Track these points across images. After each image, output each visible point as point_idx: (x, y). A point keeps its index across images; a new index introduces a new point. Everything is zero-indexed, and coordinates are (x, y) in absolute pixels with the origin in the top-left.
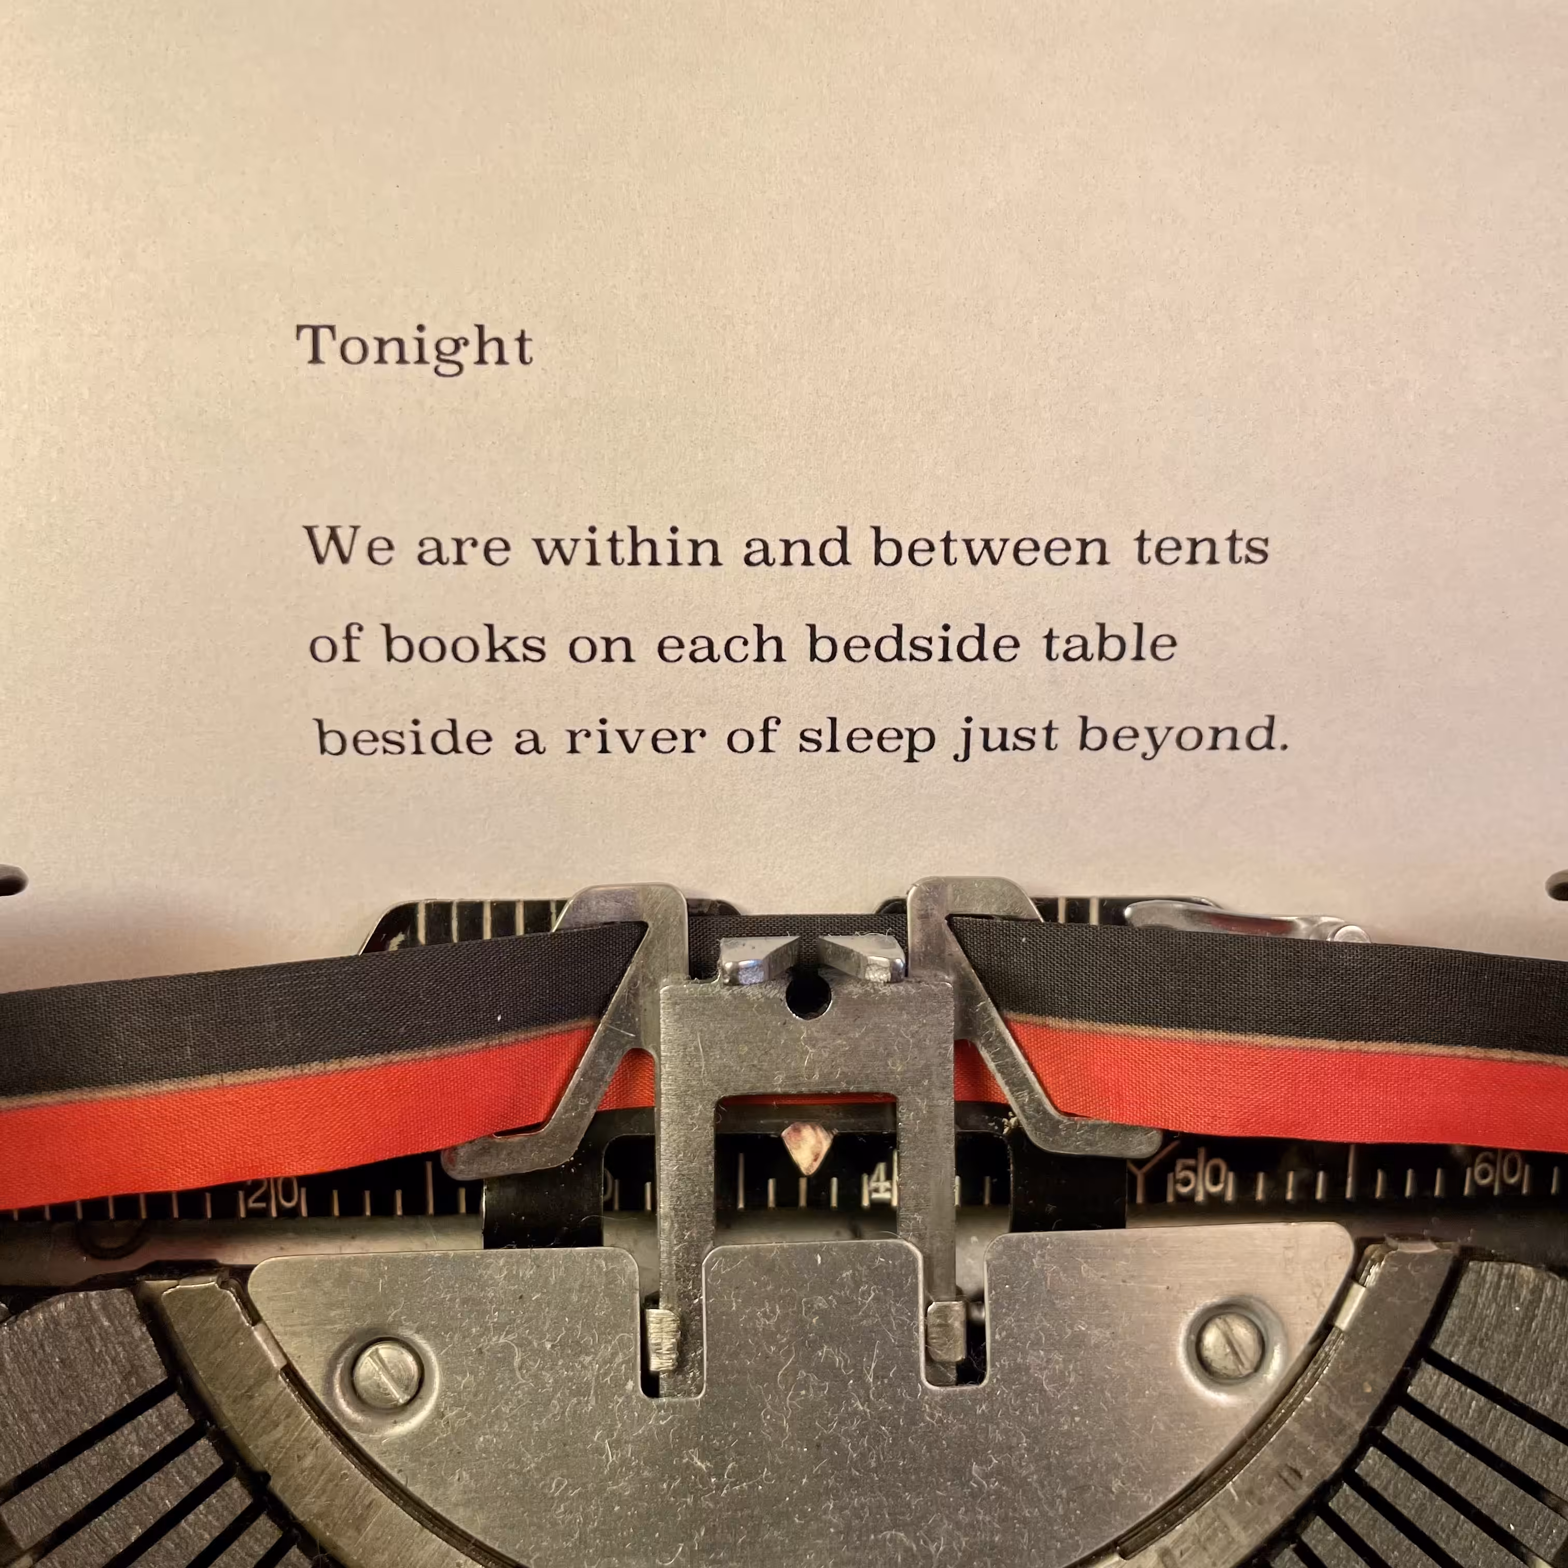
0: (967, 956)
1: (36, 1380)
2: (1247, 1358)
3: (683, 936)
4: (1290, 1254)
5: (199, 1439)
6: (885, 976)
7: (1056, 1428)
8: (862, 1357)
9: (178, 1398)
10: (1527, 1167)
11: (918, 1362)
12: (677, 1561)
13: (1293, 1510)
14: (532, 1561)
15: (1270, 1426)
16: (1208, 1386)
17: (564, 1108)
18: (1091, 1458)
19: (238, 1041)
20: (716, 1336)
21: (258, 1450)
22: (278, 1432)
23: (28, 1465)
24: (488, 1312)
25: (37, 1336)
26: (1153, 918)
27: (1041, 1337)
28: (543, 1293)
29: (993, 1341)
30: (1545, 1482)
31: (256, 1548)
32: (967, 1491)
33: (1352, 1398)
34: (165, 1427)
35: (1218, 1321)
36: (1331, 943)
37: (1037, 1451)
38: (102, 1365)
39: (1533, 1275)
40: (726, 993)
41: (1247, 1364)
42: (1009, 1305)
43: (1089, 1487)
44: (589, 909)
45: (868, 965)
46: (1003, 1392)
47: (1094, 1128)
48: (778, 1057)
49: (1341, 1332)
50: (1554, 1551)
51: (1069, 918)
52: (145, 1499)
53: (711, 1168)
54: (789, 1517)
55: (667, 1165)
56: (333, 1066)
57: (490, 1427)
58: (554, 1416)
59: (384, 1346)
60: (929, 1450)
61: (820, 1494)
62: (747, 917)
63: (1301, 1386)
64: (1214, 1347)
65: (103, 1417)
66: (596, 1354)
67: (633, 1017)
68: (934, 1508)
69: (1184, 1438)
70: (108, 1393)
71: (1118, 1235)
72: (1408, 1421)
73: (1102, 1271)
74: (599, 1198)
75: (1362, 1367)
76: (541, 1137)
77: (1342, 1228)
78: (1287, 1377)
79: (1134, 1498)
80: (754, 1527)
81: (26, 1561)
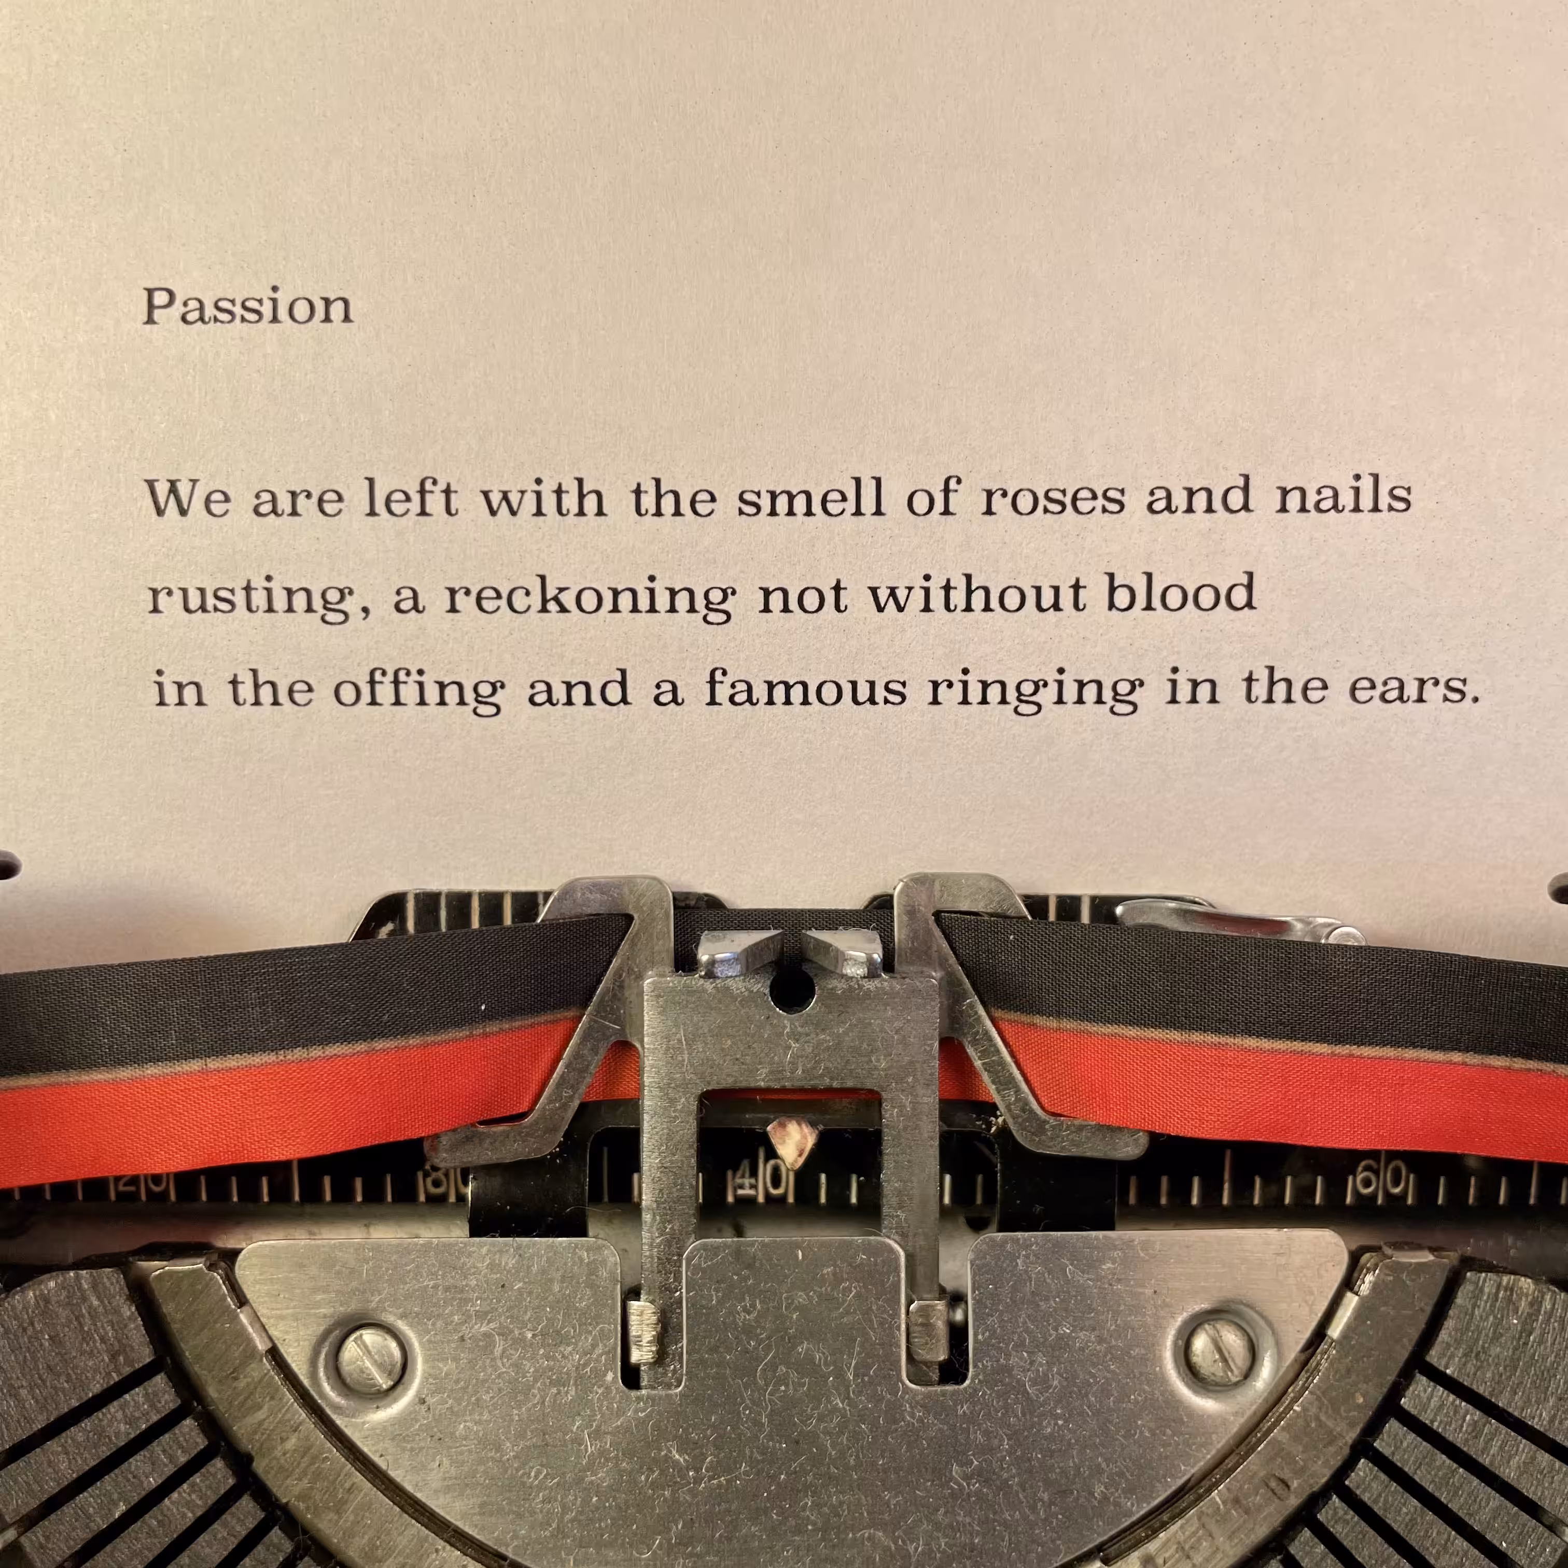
0: (955, 953)
1: (25, 1356)
2: (1235, 1363)
3: (668, 929)
4: (1283, 1260)
5: (184, 1418)
6: (861, 971)
7: (1038, 1431)
8: (842, 1353)
9: (165, 1378)
10: (1412, 1176)
11: (899, 1361)
12: (655, 1553)
13: (1279, 1522)
14: (510, 1549)
15: (1259, 1435)
16: (1195, 1392)
17: (547, 1098)
18: (1074, 1462)
19: (222, 1026)
20: (696, 1330)
21: (243, 1431)
22: (261, 1415)
23: (16, 1439)
24: (471, 1300)
25: (27, 1313)
26: (1145, 917)
27: (1025, 1339)
28: (525, 1283)
29: (976, 1341)
30: (1539, 1498)
31: (238, 1528)
32: (947, 1492)
33: (1342, 1408)
34: (150, 1406)
35: (1207, 1326)
36: (1324, 945)
37: (1019, 1453)
38: (91, 1343)
39: (1532, 1287)
40: (709, 986)
41: (1236, 1372)
42: (993, 1305)
43: (1072, 1493)
44: (574, 901)
45: (846, 960)
46: (984, 1393)
47: (1081, 1128)
48: (762, 1051)
49: (1333, 1341)
51: (1059, 916)
52: (130, 1476)
53: (693, 1161)
54: (766, 1511)
55: (650, 1157)
57: (470, 1415)
58: (535, 1406)
59: (369, 1331)
60: (909, 1450)
61: (799, 1491)
62: (735, 910)
63: (1292, 1395)
64: (1203, 1352)
65: (90, 1395)
66: (576, 1344)
67: (618, 1009)
68: (913, 1508)
69: (1170, 1445)
70: (96, 1371)
71: (1104, 1237)
72: (1401, 1434)
73: (1088, 1273)
74: (583, 1189)
75: (1354, 1377)
76: (525, 1127)
77: (1336, 1235)
78: (1276, 1386)
79: (1117, 1504)
80: (731, 1522)
81: (11, 1534)
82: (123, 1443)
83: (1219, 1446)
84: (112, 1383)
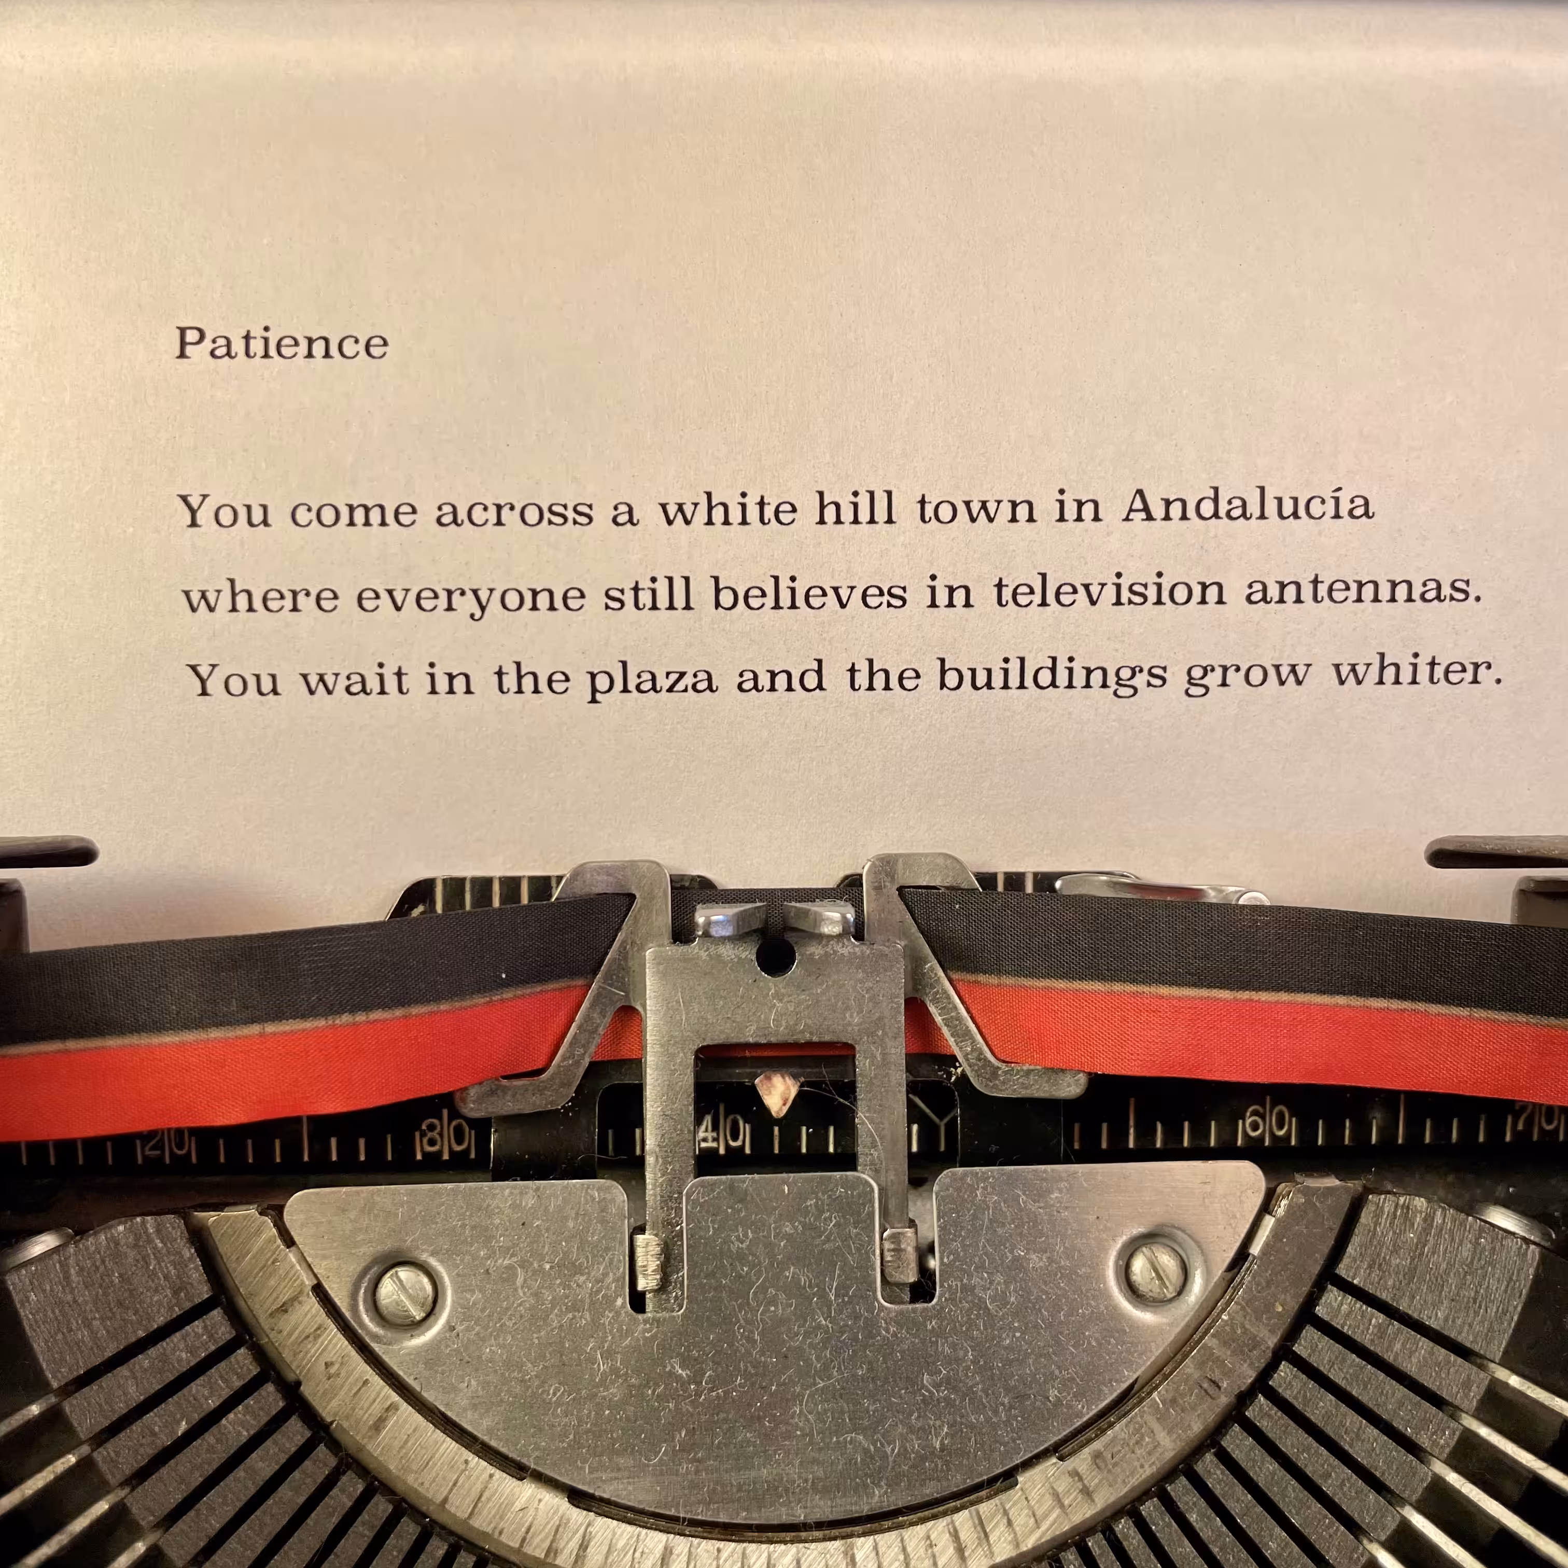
0: (916, 923)
1: (98, 1292)
2: (1169, 1280)
3: (666, 906)
4: (1208, 1188)
5: (239, 1348)
6: (837, 930)
7: (999, 1342)
8: (824, 1276)
9: (221, 1311)
11: (875, 1282)
12: (661, 1459)
13: (1212, 1419)
14: (531, 1460)
15: (1192, 1344)
16: (1135, 1306)
17: (562, 1056)
18: (1030, 1370)
20: (695, 1259)
23: (90, 1366)
24: (494, 1237)
25: (99, 1253)
26: (1079, 888)
27: (985, 1261)
28: (543, 1220)
29: (942, 1264)
30: (1438, 1388)
31: (288, 1445)
32: (919, 1398)
33: (1264, 1317)
34: (209, 1337)
35: (1144, 1249)
36: (1235, 905)
37: (982, 1363)
38: (156, 1281)
39: (1425, 1204)
40: (704, 955)
41: (1171, 1288)
42: (955, 1231)
43: (1030, 1397)
44: (584, 882)
45: (823, 920)
46: (951, 1310)
47: (1029, 1072)
48: (750, 1011)
49: (1254, 1257)
50: (1447, 1450)
51: (1006, 888)
52: (191, 1399)
53: (691, 1108)
54: (760, 1419)
55: (653, 1108)
56: (361, 1017)
57: (495, 1339)
58: (552, 1329)
59: (403, 1269)
60: (885, 1362)
61: (787, 1400)
62: (725, 889)
63: (1220, 1306)
64: (1141, 1272)
65: (155, 1326)
66: (589, 1273)
67: (623, 978)
68: (889, 1414)
69: (1114, 1353)
70: (160, 1303)
71: (1053, 1170)
72: (1316, 1337)
73: (1038, 1202)
74: (593, 1139)
75: (1273, 1288)
76: (542, 1082)
77: (1255, 1166)
78: (1207, 1299)
79: (1069, 1407)
80: (729, 1430)
81: (85, 1449)
82: (185, 1369)
83: (1157, 1354)
84: (175, 1316)
